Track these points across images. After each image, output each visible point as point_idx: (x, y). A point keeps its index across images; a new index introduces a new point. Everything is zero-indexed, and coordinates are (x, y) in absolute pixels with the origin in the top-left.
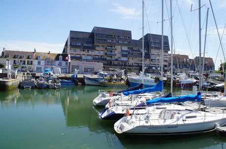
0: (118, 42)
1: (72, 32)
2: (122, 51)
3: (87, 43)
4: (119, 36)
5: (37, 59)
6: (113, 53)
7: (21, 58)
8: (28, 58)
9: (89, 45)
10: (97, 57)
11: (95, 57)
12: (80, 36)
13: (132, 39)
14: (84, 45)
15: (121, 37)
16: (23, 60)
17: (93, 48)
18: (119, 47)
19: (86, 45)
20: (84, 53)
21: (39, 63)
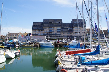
0: (55, 25)
1: (34, 23)
2: (57, 29)
3: (40, 27)
4: (55, 22)
5: (19, 36)
6: (53, 31)
7: (13, 36)
8: (16, 36)
9: (41, 28)
10: (46, 33)
11: (45, 33)
12: (37, 24)
13: (63, 23)
14: (39, 28)
15: (57, 22)
16: (14, 37)
17: (43, 29)
18: (56, 28)
19: (40, 28)
20: (39, 32)
21: (20, 38)
